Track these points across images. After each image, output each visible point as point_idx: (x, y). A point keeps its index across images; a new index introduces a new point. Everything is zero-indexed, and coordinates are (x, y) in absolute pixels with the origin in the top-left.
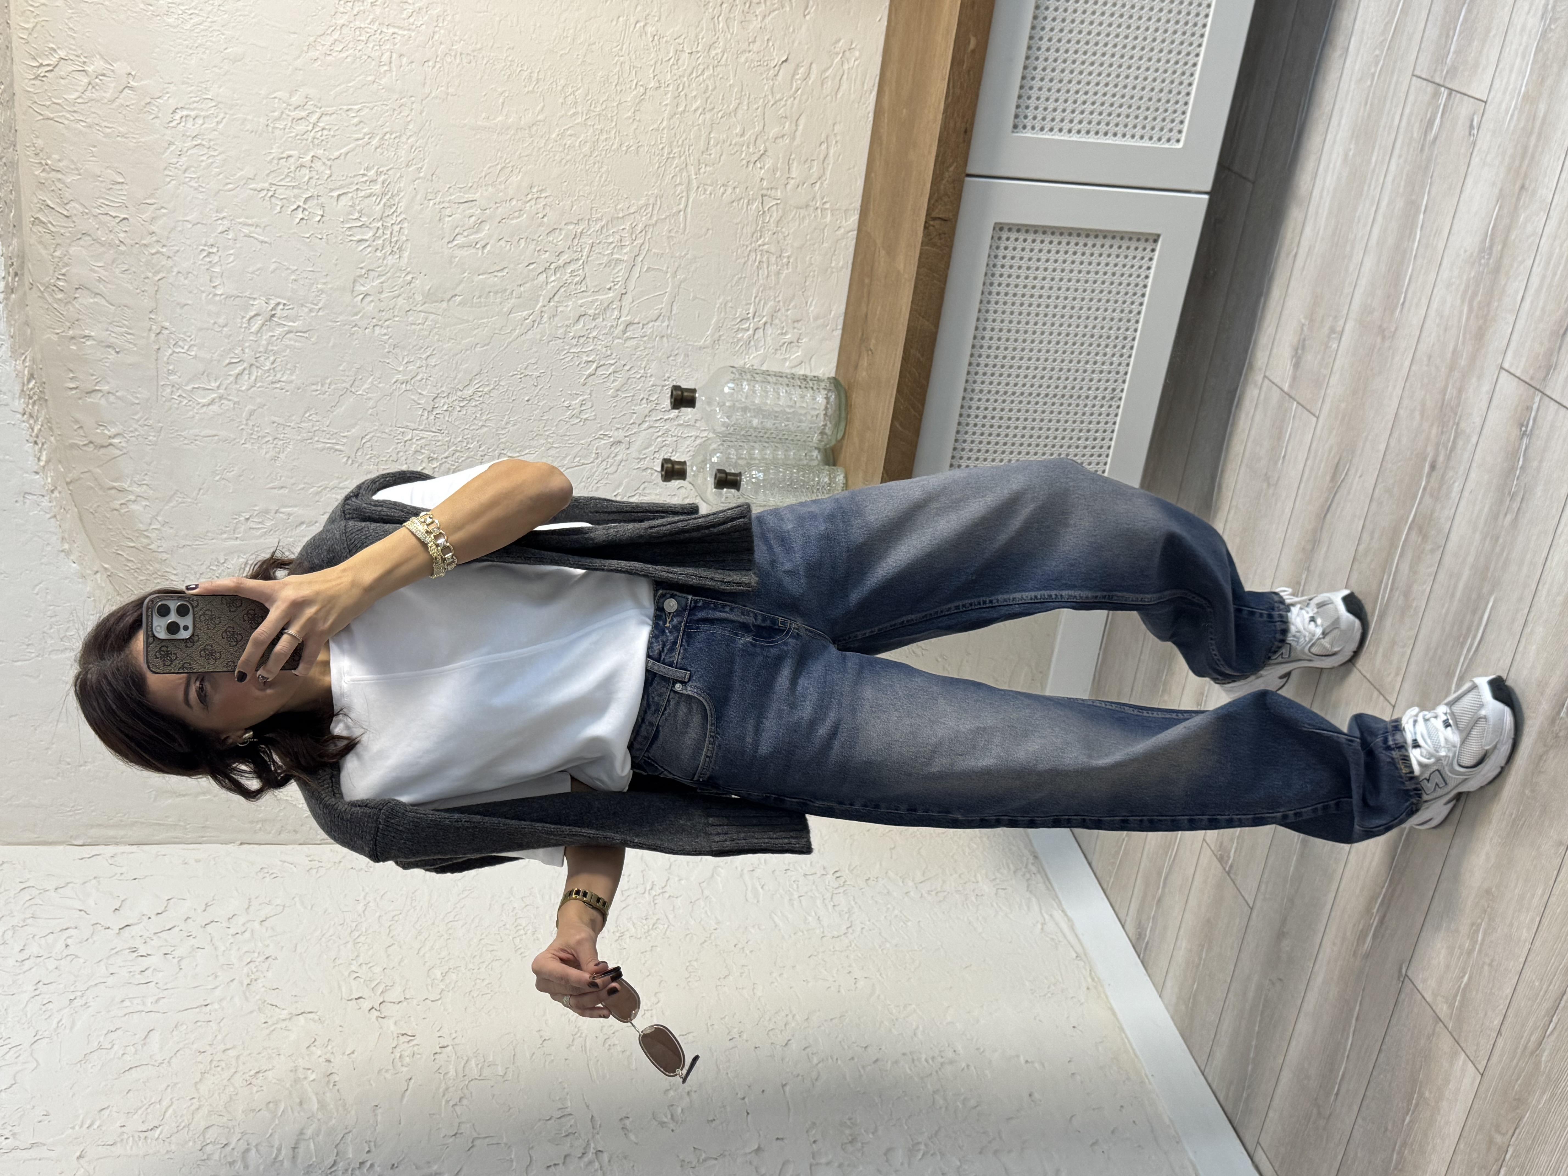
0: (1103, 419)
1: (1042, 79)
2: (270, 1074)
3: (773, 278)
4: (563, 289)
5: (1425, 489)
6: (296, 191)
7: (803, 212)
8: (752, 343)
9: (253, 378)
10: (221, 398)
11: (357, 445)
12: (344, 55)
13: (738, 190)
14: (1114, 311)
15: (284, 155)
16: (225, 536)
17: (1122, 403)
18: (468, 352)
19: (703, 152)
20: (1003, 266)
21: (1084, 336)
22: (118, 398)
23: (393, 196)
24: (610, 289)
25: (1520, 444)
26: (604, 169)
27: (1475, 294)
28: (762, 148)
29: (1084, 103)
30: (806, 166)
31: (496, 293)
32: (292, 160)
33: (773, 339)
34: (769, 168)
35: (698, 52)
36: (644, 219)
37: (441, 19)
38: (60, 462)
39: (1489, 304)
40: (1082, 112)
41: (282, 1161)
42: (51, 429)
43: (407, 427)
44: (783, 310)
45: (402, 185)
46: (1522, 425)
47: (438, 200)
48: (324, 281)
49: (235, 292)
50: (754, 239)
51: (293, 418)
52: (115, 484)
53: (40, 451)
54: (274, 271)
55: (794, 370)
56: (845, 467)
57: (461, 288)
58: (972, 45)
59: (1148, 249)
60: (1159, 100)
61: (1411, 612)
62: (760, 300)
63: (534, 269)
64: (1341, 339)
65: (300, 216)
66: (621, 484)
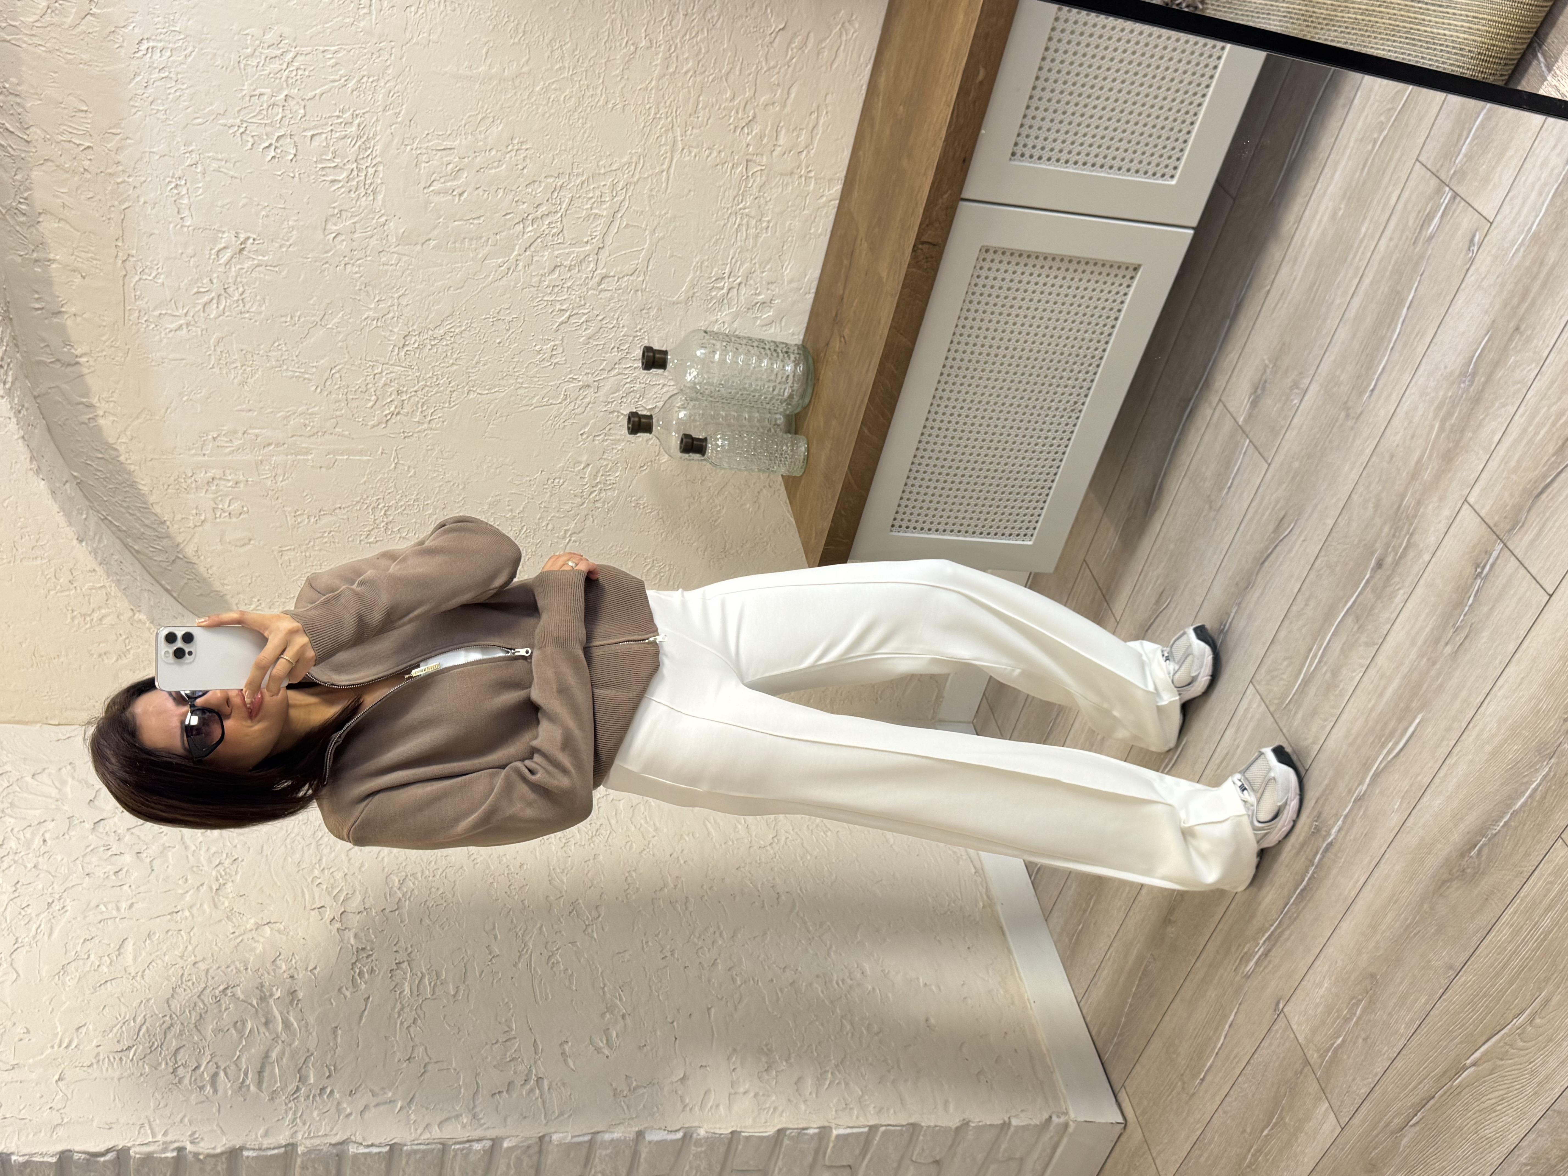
0: (1062, 427)
1: (1046, 110)
2: (238, 991)
3: (751, 240)
4: (539, 240)
5: (1368, 582)
6: (268, 129)
7: (786, 179)
8: (725, 301)
9: (221, 307)
10: (188, 325)
11: (326, 375)
13: (723, 155)
14: (1086, 332)
15: (257, 92)
16: (193, 452)
17: (1082, 415)
18: (441, 294)
19: (690, 115)
20: (981, 294)
22: (86, 320)
23: (368, 138)
24: (587, 242)
25: (1472, 583)
26: (588, 125)
27: (1449, 414)
28: (751, 114)
29: (1085, 135)
30: (795, 134)
31: (471, 239)
32: (265, 97)
33: (745, 299)
34: (756, 134)
35: (693, 14)
36: (625, 176)
38: (26, 377)
39: (1462, 431)
40: (1082, 144)
41: (249, 1086)
42: (14, 345)
43: (377, 361)
44: (759, 272)
45: (378, 129)
46: (1478, 566)
47: (415, 145)
48: (296, 218)
49: (204, 225)
50: (736, 201)
51: (262, 347)
52: (83, 400)
53: (6, 373)
54: (244, 206)
55: (764, 328)
56: (807, 438)
57: (436, 232)
58: (981, 77)
59: (1128, 277)
60: (1159, 137)
61: (1337, 692)
62: (736, 262)
63: (512, 218)
64: (1304, 396)
65: (273, 153)
66: (587, 424)
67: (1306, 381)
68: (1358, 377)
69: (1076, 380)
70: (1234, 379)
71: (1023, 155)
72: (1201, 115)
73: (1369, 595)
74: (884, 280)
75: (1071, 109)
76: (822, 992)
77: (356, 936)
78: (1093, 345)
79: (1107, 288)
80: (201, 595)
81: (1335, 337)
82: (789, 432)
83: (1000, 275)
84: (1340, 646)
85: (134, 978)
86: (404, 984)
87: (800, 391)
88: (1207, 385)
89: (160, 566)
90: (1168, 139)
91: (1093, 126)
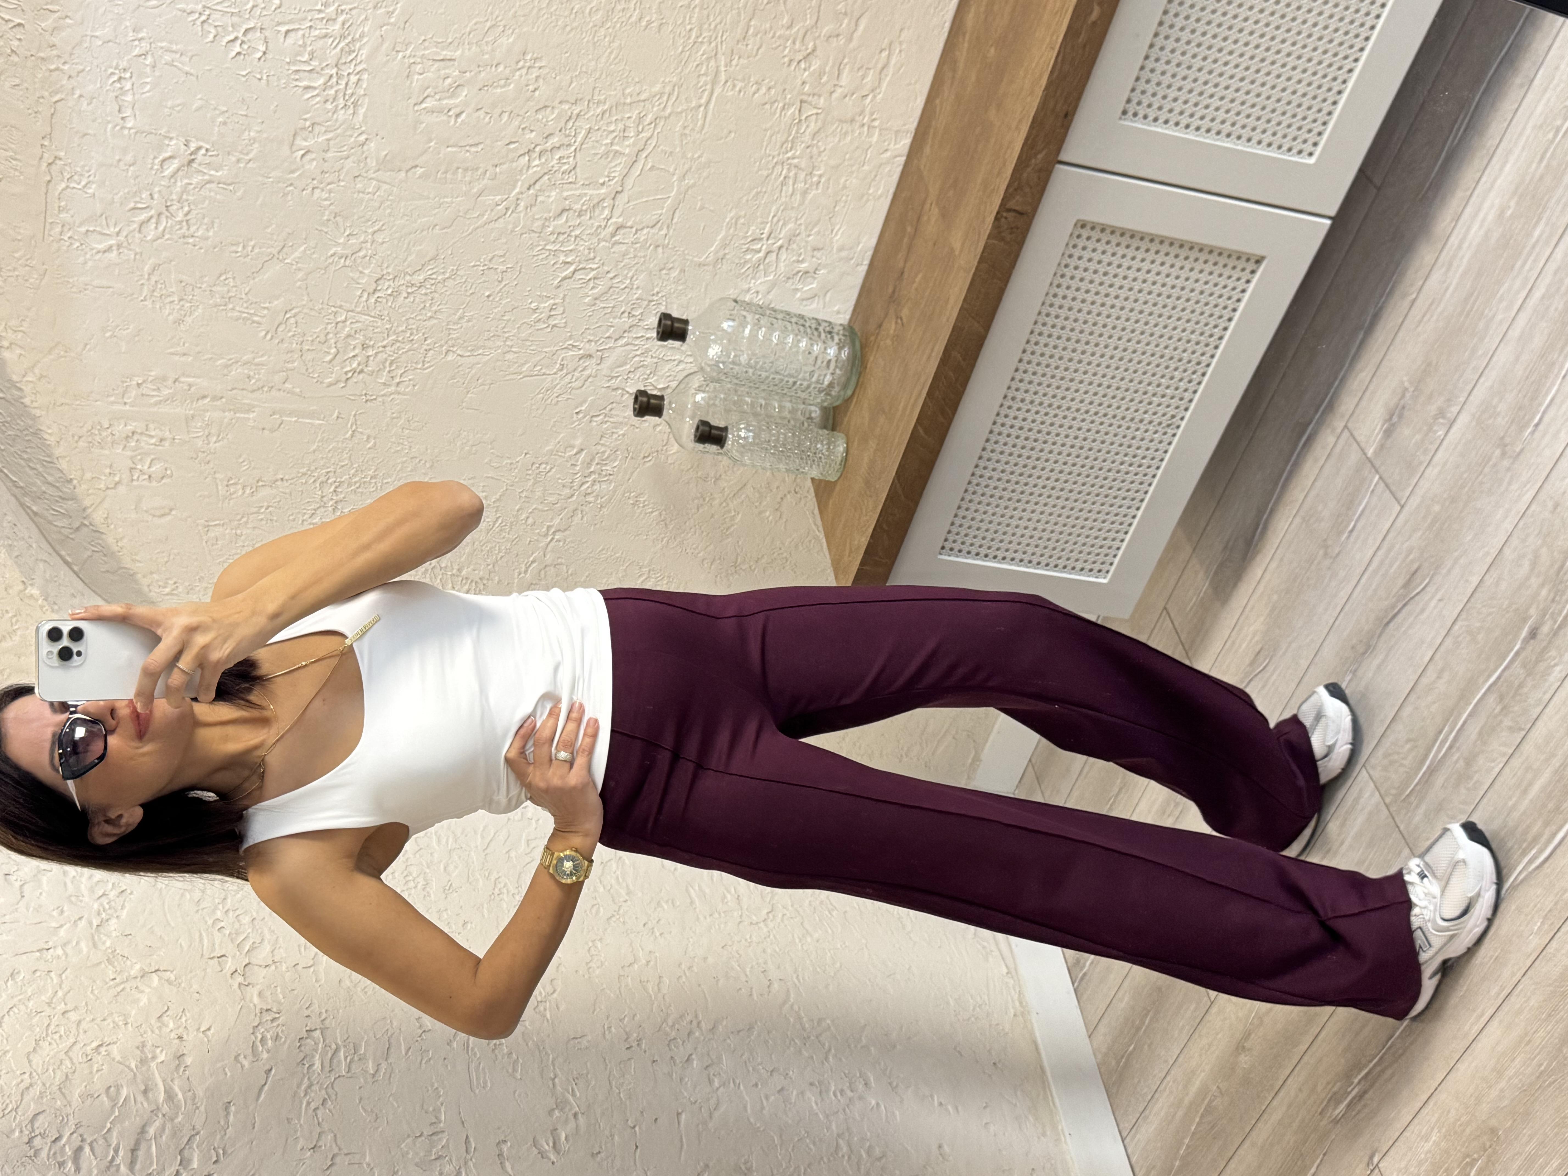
0: (1153, 445)
1: (1168, 63)
2: (114, 1050)
3: (798, 196)
4: (546, 177)
5: (1517, 654)
6: (235, 19)
7: (845, 127)
8: (762, 267)
9: (161, 228)
10: (119, 246)
11: (279, 319)
13: (773, 91)
14: (1192, 332)
16: (112, 399)
17: (1179, 432)
18: (425, 233)
19: (738, 42)
20: (1076, 268)
23: (353, 40)
24: (603, 184)
26: (616, 44)
28: (811, 46)
30: (860, 74)
31: (466, 170)
33: (785, 266)
34: (814, 71)
36: (655, 109)
40: (1207, 107)
41: (118, 1166)
43: (341, 307)
44: (803, 235)
45: (366, 29)
47: (408, 52)
48: (259, 129)
49: (149, 128)
50: (784, 149)
51: (206, 279)
54: (198, 109)
55: (805, 303)
56: (847, 436)
57: (424, 158)
59: (1248, 271)
60: (1299, 106)
61: (1470, 785)
62: (778, 221)
63: (516, 149)
64: (1450, 428)
65: (238, 49)
66: (585, 401)
67: (1455, 409)
68: (1520, 408)
69: (1177, 389)
70: (1364, 403)
71: (1135, 115)
73: (1518, 670)
74: (957, 253)
75: (1197, 63)
76: (817, 1104)
77: (260, 994)
78: (1200, 349)
79: (1222, 281)
80: (108, 571)
81: (1494, 359)
82: (825, 427)
83: (1096, 256)
84: (1477, 730)
86: (313, 1057)
87: (843, 379)
88: (1331, 407)
89: (60, 532)
90: (1309, 108)
91: (1221, 87)
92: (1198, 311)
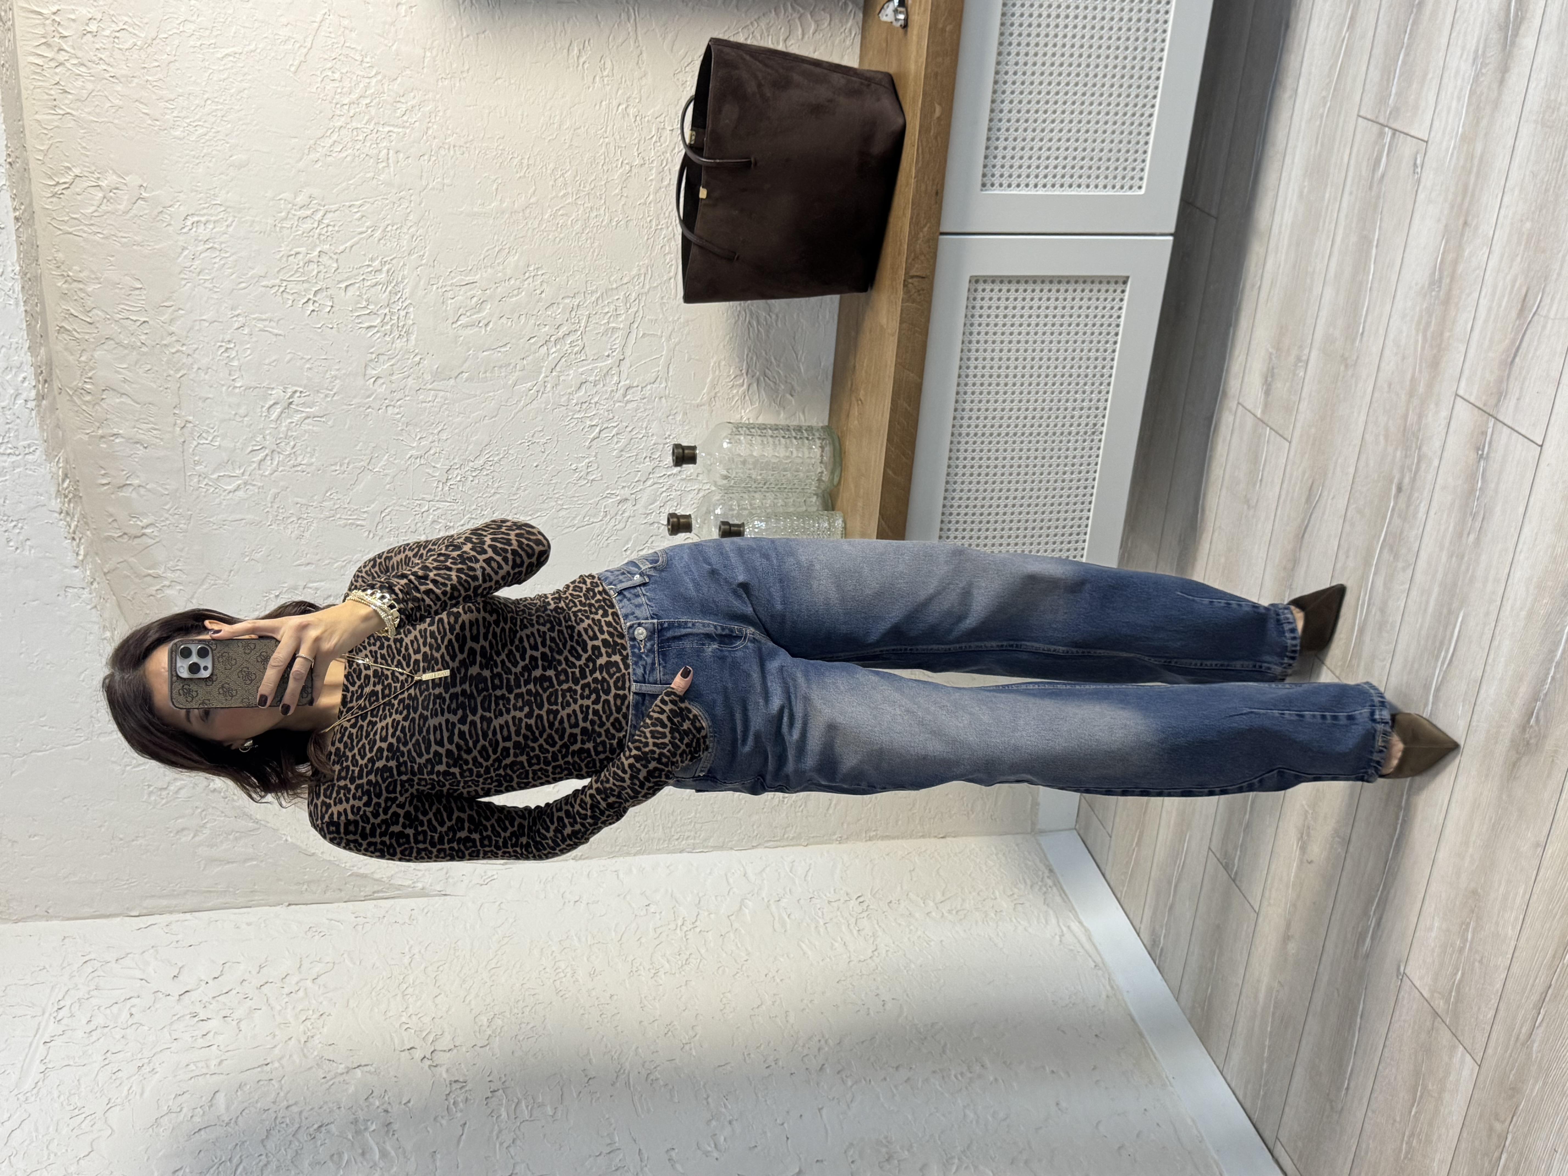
0: (1086, 452)
1: (1006, 139)
2: (333, 1128)
3: (764, 334)
4: (564, 360)
5: (1393, 511)
6: (306, 285)
8: (748, 397)
9: (275, 463)
10: (245, 484)
11: (377, 520)
12: (344, 154)
14: (1090, 351)
15: (293, 252)
17: (1103, 437)
18: (478, 425)
20: (981, 316)
21: (1063, 376)
22: (149, 490)
23: (397, 283)
24: (608, 356)
25: (1478, 468)
26: (596, 244)
27: (1428, 324)
29: (1048, 158)
31: (501, 367)
32: (300, 256)
33: (766, 393)
36: (637, 288)
37: (433, 115)
38: (97, 554)
39: (1442, 334)
40: (1047, 167)
42: (86, 523)
43: (423, 499)
45: (405, 273)
46: (1479, 449)
48: (337, 367)
49: (254, 384)
51: (316, 497)
52: (151, 572)
53: (78, 546)
54: (290, 361)
56: (842, 511)
57: (467, 365)
58: (938, 113)
59: (1118, 291)
60: (1119, 151)
61: (1388, 627)
62: (754, 359)
63: (536, 342)
64: (1307, 366)
65: (311, 308)
66: (629, 539)
67: (1306, 351)
68: (1348, 328)
69: (1091, 401)
70: (1246, 380)
71: (993, 185)
72: (1154, 125)
73: (1397, 522)
75: (1030, 135)
77: (447, 1071)
78: (1100, 363)
79: (1101, 304)
81: (1322, 300)
82: (825, 510)
83: (994, 303)
84: (1382, 583)
85: (227, 1124)
86: (500, 1109)
88: (1224, 393)
92: (1089, 332)
